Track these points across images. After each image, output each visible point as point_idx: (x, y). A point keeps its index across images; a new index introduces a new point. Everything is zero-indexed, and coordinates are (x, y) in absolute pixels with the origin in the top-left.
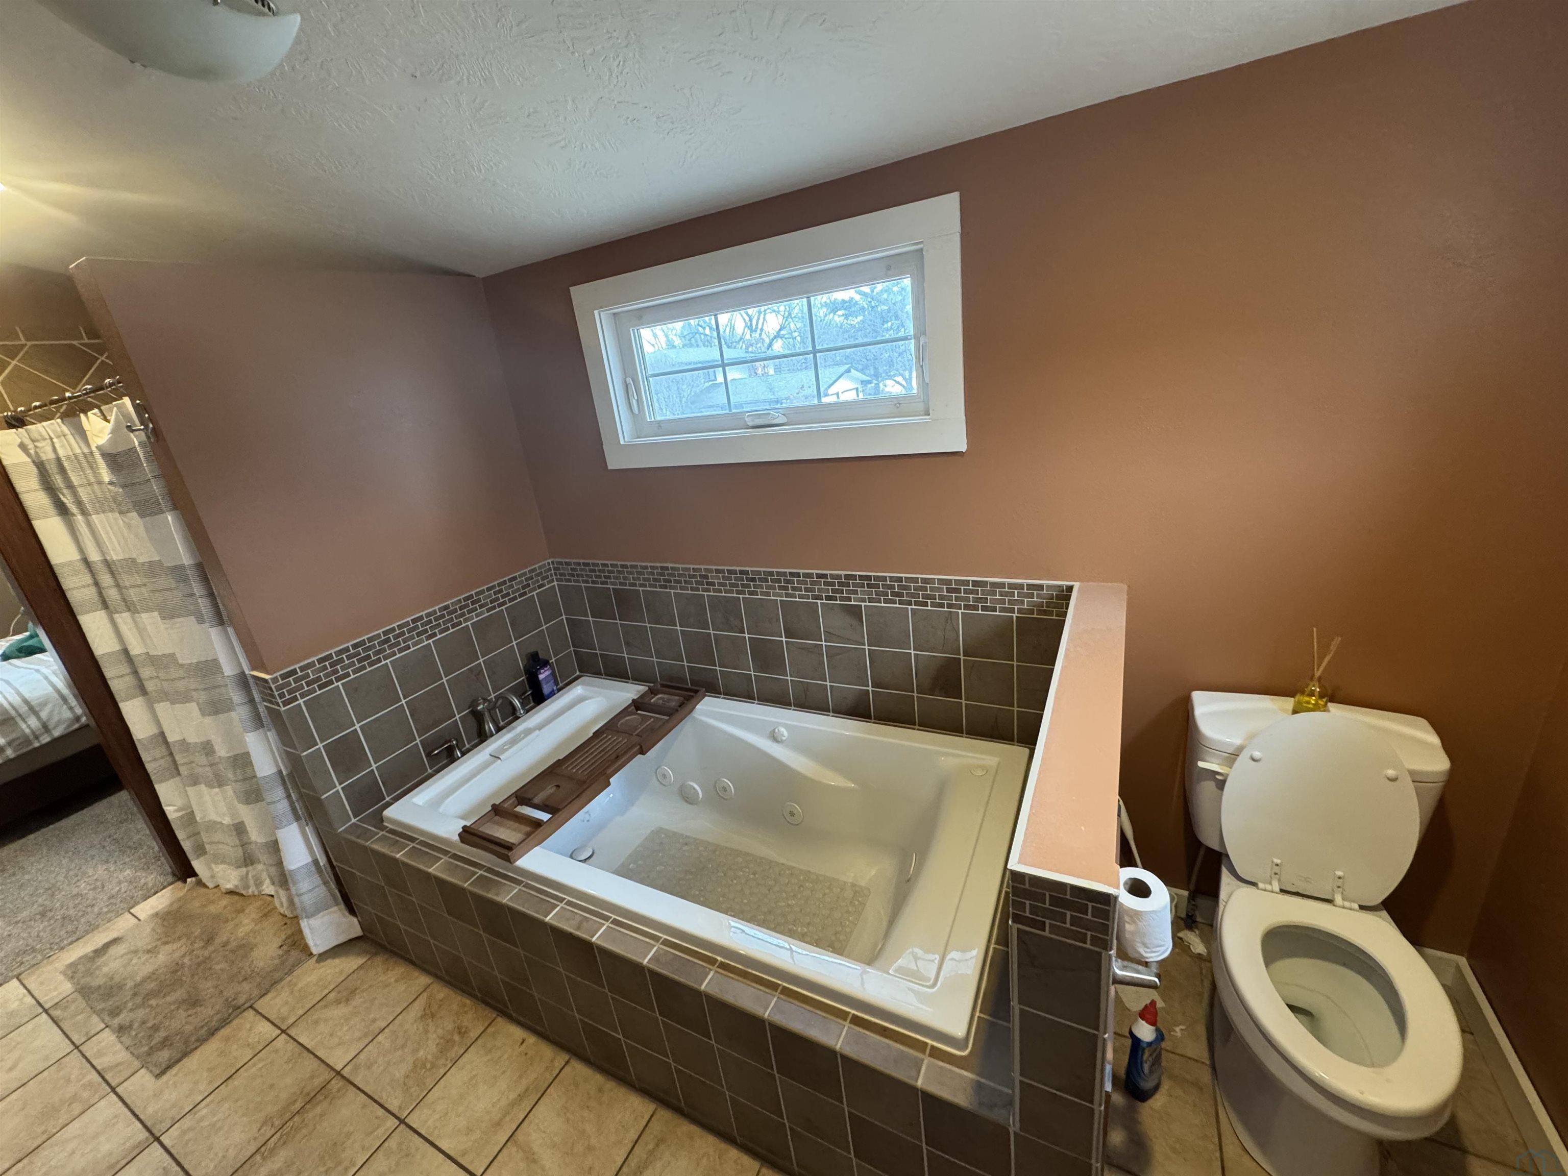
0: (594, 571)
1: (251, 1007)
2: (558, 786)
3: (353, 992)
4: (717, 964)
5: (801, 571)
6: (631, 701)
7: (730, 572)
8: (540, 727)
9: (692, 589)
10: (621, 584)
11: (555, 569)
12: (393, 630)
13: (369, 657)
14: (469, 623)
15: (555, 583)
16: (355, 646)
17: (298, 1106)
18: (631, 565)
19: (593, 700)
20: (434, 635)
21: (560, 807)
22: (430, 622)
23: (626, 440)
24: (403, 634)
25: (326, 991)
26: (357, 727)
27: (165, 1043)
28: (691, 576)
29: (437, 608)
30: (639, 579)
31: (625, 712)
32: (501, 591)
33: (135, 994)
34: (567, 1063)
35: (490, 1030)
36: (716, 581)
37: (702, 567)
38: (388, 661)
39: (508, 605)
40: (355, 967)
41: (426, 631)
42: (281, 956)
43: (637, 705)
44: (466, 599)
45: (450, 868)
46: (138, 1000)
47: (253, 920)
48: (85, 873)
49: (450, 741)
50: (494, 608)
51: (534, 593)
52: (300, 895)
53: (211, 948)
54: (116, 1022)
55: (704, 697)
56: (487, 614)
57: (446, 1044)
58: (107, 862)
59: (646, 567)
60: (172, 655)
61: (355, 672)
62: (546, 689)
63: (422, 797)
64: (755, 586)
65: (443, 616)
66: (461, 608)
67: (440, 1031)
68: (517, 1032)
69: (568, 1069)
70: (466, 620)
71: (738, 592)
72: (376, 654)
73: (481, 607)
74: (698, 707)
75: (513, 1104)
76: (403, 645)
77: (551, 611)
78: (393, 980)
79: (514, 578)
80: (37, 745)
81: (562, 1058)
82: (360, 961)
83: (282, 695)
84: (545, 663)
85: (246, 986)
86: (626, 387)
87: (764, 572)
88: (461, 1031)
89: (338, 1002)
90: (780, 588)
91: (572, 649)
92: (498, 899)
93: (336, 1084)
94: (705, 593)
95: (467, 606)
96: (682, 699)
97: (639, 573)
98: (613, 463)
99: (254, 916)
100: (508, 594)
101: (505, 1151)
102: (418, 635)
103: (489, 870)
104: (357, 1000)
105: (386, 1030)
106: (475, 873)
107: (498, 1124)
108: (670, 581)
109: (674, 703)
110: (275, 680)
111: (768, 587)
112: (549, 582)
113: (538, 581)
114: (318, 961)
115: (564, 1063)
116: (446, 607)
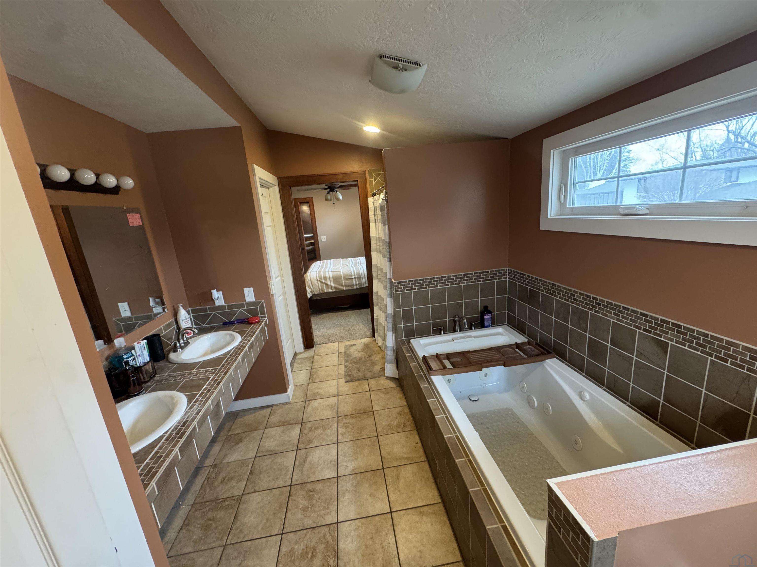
0: (523, 278)
1: (368, 380)
2: (462, 359)
3: (388, 393)
4: (468, 458)
5: (631, 308)
6: (515, 343)
7: (587, 296)
8: (475, 337)
9: (565, 300)
10: (533, 287)
11: (509, 273)
12: (434, 278)
13: (423, 285)
14: (463, 285)
15: (507, 279)
16: (420, 280)
17: (362, 412)
18: (539, 279)
19: (504, 336)
20: (448, 285)
21: (456, 367)
22: (448, 279)
23: (552, 215)
24: (437, 281)
25: (383, 388)
26: (413, 308)
27: (350, 375)
28: (566, 293)
29: (452, 275)
30: (541, 287)
31: (510, 346)
32: (480, 276)
33: (351, 360)
34: (425, 461)
35: (412, 432)
36: (578, 299)
37: (573, 289)
38: (429, 289)
39: (482, 282)
40: (392, 386)
41: (445, 282)
42: (379, 371)
43: (518, 346)
44: (464, 275)
45: (415, 367)
46: (351, 362)
47: (380, 358)
48: (359, 325)
49: (441, 327)
50: (475, 282)
51: (495, 281)
52: (387, 355)
53: (369, 359)
54: (346, 364)
55: (554, 358)
56: (471, 283)
57: (398, 426)
58: (364, 324)
59: (546, 282)
60: (382, 269)
61: (418, 289)
62: (486, 323)
63: (423, 341)
64: (599, 309)
65: (453, 279)
66: (461, 278)
67: (400, 421)
68: (417, 439)
69: (423, 463)
70: (462, 283)
71: (589, 309)
72: (426, 285)
73: (470, 280)
74: (547, 361)
75: (403, 458)
76: (436, 285)
77: (502, 291)
78: (398, 397)
79: (488, 272)
80: (363, 286)
81: (424, 458)
82: (395, 386)
83: (396, 289)
84: (489, 312)
85: (369, 373)
86: (560, 189)
87: (607, 301)
88: (404, 426)
89: (383, 393)
90: (615, 314)
91: (507, 311)
92: (420, 384)
93: (371, 413)
94: (571, 304)
95: (464, 278)
96: (540, 352)
97: (542, 284)
98: (543, 226)
99: (381, 356)
100: (483, 278)
101: (393, 468)
102: (442, 283)
103: (425, 375)
104: (388, 396)
105: (389, 409)
106: (421, 373)
107: (397, 459)
108: (555, 292)
109: (534, 353)
110: (395, 283)
111: (607, 311)
112: (504, 278)
113: (499, 276)
114: (386, 379)
115: (423, 460)
116: (455, 276)
